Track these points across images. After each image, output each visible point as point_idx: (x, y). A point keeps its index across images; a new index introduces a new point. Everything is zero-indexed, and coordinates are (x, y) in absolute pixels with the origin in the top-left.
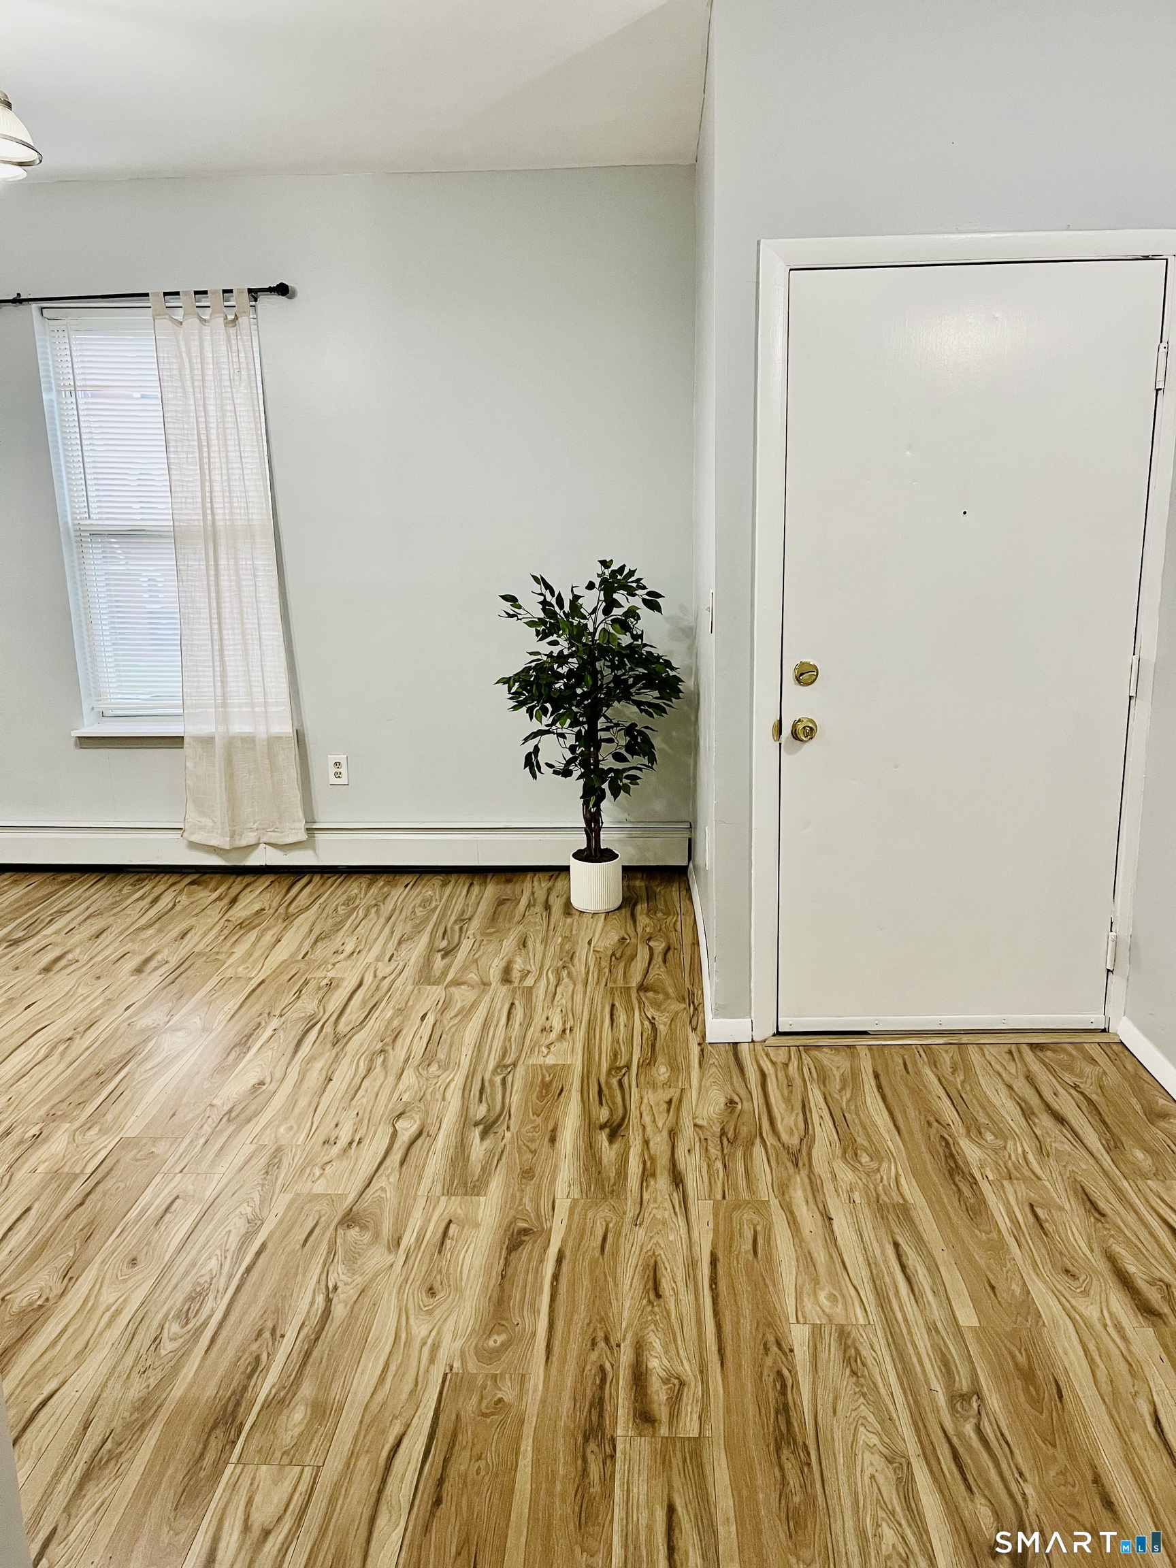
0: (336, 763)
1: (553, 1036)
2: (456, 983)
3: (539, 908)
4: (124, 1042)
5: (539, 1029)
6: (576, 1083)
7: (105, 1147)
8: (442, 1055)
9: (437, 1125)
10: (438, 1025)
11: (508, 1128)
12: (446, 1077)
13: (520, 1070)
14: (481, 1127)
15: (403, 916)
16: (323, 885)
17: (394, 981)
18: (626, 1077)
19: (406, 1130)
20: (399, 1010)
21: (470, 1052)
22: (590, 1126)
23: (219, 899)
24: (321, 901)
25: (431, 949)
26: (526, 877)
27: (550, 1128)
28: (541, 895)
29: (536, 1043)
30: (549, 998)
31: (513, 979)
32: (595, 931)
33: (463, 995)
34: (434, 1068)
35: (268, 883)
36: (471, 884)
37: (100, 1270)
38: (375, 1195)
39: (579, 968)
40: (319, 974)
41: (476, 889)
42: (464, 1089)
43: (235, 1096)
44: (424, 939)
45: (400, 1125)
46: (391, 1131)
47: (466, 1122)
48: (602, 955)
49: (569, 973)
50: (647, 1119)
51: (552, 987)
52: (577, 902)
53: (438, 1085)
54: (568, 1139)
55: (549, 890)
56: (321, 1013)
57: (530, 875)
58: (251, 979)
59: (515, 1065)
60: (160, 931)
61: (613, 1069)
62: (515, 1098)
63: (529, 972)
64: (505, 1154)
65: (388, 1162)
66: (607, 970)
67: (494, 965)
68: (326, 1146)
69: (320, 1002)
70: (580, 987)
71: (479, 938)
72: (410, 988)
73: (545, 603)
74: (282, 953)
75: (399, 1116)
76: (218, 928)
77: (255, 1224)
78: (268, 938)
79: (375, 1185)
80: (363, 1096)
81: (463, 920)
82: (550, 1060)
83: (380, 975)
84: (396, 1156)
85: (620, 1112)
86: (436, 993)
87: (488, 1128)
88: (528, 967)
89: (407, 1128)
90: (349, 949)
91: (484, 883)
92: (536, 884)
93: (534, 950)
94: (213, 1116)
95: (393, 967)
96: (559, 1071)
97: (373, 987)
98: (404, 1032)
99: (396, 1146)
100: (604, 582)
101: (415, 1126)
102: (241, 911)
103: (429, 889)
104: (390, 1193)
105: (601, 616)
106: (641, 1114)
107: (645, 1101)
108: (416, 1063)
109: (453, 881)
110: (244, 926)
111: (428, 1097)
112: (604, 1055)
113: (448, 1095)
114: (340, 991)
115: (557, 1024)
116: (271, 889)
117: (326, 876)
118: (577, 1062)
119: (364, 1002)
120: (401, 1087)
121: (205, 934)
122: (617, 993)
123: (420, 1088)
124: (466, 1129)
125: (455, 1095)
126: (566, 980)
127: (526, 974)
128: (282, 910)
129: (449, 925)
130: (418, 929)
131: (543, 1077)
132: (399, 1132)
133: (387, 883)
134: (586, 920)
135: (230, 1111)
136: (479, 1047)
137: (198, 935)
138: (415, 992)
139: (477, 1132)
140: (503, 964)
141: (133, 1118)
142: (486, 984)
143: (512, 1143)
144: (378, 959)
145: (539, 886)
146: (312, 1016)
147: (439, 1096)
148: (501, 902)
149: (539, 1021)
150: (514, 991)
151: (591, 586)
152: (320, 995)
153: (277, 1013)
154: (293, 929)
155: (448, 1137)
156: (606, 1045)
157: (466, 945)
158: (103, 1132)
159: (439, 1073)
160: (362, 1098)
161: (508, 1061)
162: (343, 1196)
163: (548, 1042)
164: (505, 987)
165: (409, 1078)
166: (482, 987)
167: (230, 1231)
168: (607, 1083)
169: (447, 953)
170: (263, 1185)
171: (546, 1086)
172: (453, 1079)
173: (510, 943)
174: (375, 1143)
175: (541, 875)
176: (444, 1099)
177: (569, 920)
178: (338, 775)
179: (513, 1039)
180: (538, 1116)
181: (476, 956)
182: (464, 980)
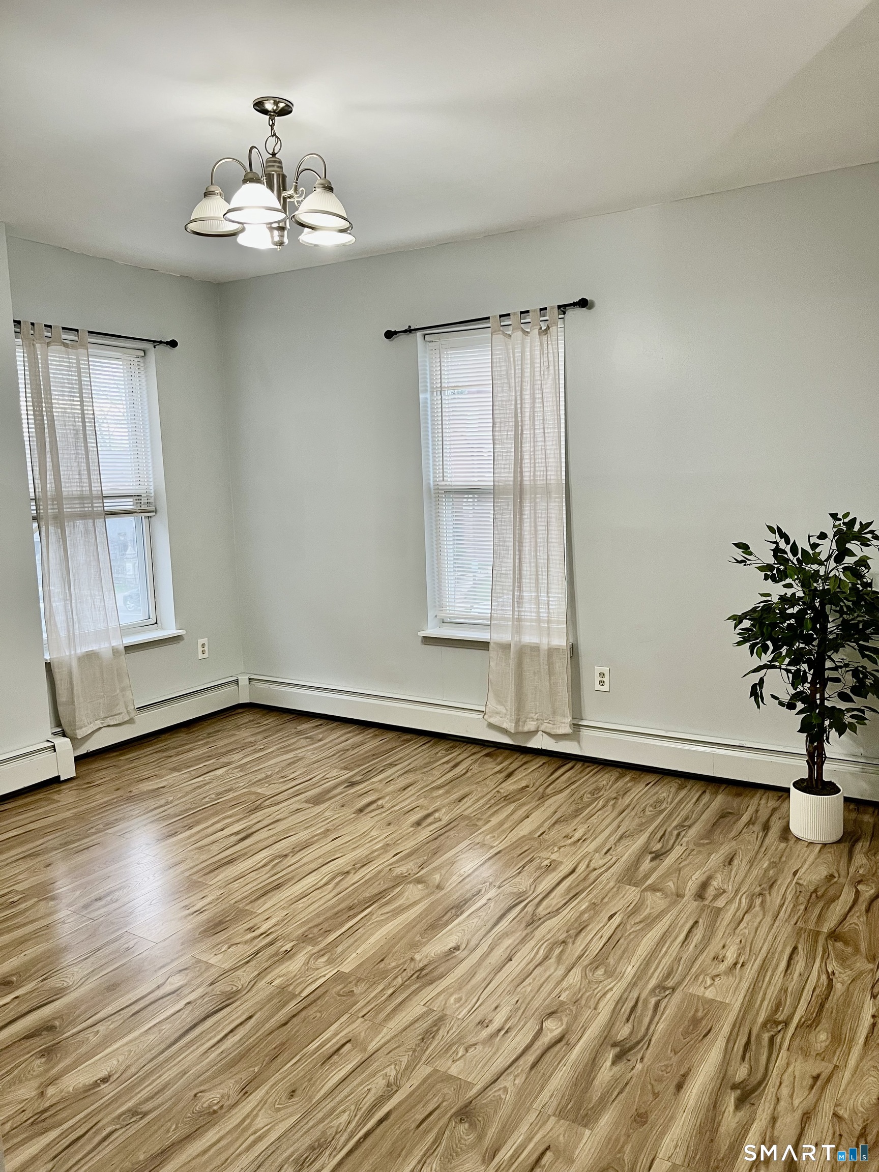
0: (600, 674)
1: (723, 967)
2: (653, 889)
3: (757, 828)
4: (379, 884)
5: (712, 955)
6: (726, 1029)
7: (324, 976)
8: (611, 961)
9: (580, 1034)
10: (621, 927)
11: (642, 1059)
12: (609, 983)
13: (677, 997)
14: (618, 1049)
15: (633, 813)
16: (580, 773)
17: (601, 874)
18: (780, 1036)
19: (552, 1031)
20: (594, 904)
21: (639, 963)
22: (723, 1082)
23: (500, 772)
24: (574, 787)
25: (645, 850)
26: (755, 794)
27: (682, 1072)
28: (764, 814)
29: (703, 971)
30: (733, 925)
31: (707, 896)
32: (805, 861)
33: (655, 902)
34: (600, 972)
35: (541, 764)
36: (704, 792)
37: (267, 1093)
38: (496, 1094)
39: (775, 898)
40: (544, 854)
41: (706, 798)
42: (617, 1003)
43: (433, 955)
44: (642, 839)
45: (549, 1024)
46: (537, 1028)
47: (606, 1039)
48: (803, 889)
49: (762, 902)
50: (785, 1091)
51: (740, 914)
52: (796, 828)
53: (596, 991)
54: (694, 1091)
55: (774, 810)
56: (531, 892)
57: (760, 792)
58: (492, 847)
59: (674, 989)
60: (447, 792)
61: (771, 1022)
62: (661, 1026)
63: (724, 891)
64: (627, 1089)
65: (521, 1062)
66: (802, 907)
67: (694, 878)
68: (479, 1027)
69: (535, 881)
70: (769, 919)
71: (691, 847)
72: (612, 884)
73: (777, 551)
74: (525, 828)
75: (551, 1014)
76: (489, 796)
77: (392, 1088)
78: (521, 812)
79: (501, 1083)
80: (530, 984)
81: (684, 826)
82: (710, 994)
83: (592, 866)
84: (530, 1058)
85: (759, 1076)
86: (632, 893)
87: (623, 1052)
88: (726, 887)
89: (553, 1028)
90: (577, 835)
91: (716, 793)
92: (763, 802)
93: (738, 869)
94: (408, 970)
95: (605, 861)
96: (714, 1007)
97: (582, 876)
98: (589, 928)
99: (535, 1046)
100: (837, 533)
101: (560, 1030)
102: (510, 786)
103: (666, 791)
104: (509, 1098)
105: (833, 564)
106: (781, 1083)
107: (790, 1069)
108: (585, 963)
109: (689, 787)
110: (508, 799)
111: (583, 1002)
112: (766, 1003)
113: (601, 1005)
114: (554, 874)
115: (731, 955)
116: (540, 770)
117: (587, 764)
118: (736, 1003)
119: (569, 889)
120: (565, 984)
121: (478, 800)
122: (804, 936)
123: (580, 990)
124: (603, 1047)
125: (607, 1008)
126: (757, 908)
127: (721, 892)
128: (541, 790)
129: (669, 830)
130: (641, 828)
131: (697, 1011)
132: (544, 1031)
133: (633, 779)
134: (800, 848)
135: (422, 969)
136: (647, 963)
137: (472, 800)
138: (615, 889)
139: (611, 1054)
140: (703, 878)
141: (354, 955)
142: (679, 896)
143: (639, 1076)
144: (596, 851)
145: (766, 804)
146: (525, 892)
147: (592, 1003)
148: (723, 815)
149: (714, 947)
150: (702, 910)
151: (825, 535)
152: (538, 874)
153: (498, 884)
154: (543, 809)
155: (582, 1052)
156: (772, 992)
157: (678, 851)
158: (330, 962)
159: (602, 978)
160: (528, 987)
161: (670, 983)
162: (470, 1085)
163: (715, 972)
164: (696, 903)
165: (575, 977)
166: (675, 897)
167: (369, 1090)
168: (758, 1036)
169: (658, 856)
170: (414, 1051)
171: (695, 1022)
172: (611, 989)
173: (716, 858)
174: (517, 1039)
175: (771, 794)
176: (595, 1009)
177: (783, 845)
178: (602, 683)
179: (683, 960)
180: (675, 1054)
181: (682, 865)
182: (660, 886)
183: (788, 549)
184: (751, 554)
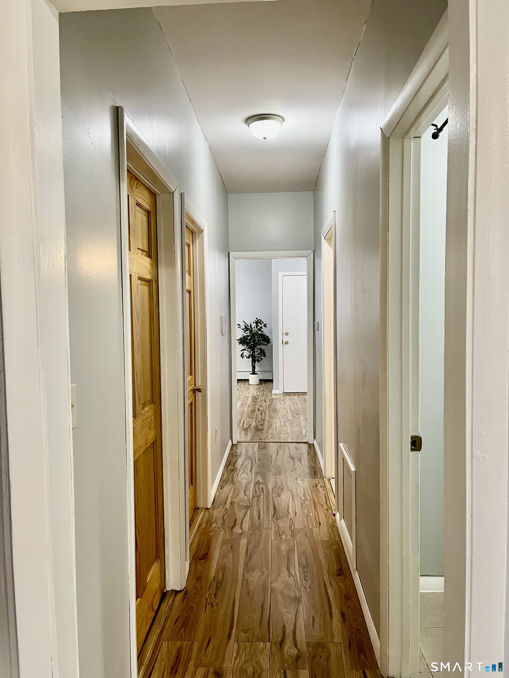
73: (245, 326)
100: (256, 322)
105: (255, 328)
134: (252, 385)
151: (254, 322)
177: (249, 385)
183: (247, 326)
184: (240, 326)
